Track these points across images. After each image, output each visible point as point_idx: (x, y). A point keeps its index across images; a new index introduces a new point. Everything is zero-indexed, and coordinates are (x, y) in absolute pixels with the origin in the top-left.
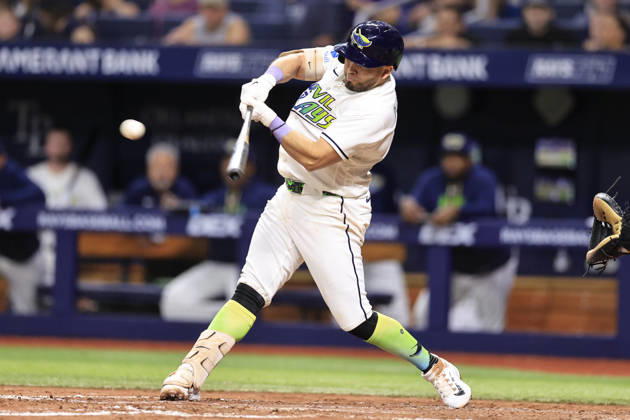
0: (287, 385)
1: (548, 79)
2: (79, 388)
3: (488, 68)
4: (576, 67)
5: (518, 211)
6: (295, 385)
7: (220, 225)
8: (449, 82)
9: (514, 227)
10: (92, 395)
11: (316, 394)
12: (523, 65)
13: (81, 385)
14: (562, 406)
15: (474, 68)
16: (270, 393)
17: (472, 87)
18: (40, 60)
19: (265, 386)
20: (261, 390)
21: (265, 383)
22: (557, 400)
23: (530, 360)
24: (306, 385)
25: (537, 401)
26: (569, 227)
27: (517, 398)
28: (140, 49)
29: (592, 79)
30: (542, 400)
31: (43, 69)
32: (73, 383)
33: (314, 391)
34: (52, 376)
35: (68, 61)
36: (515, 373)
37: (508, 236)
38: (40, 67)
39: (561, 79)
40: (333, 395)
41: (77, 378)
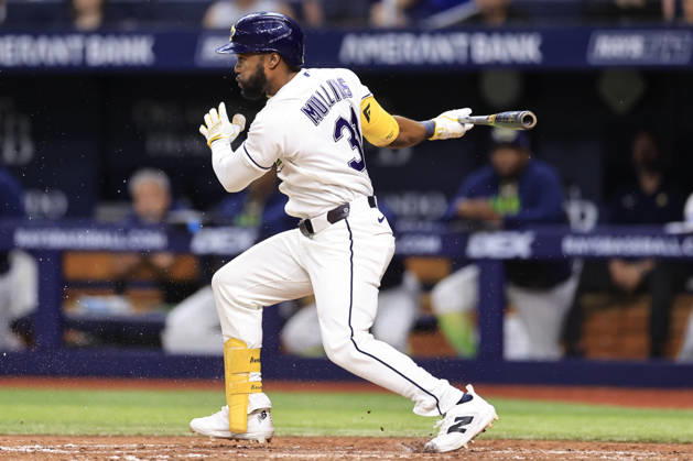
0: (315, 427)
1: (615, 59)
2: (70, 436)
3: (542, 48)
4: (647, 45)
5: (583, 216)
6: (325, 428)
7: (230, 241)
8: (496, 66)
9: (578, 235)
10: (86, 443)
11: (350, 438)
12: (585, 43)
13: (72, 433)
14: (641, 445)
15: (525, 49)
16: (296, 437)
17: (523, 71)
18: (13, 50)
19: (288, 429)
20: (284, 434)
21: (289, 426)
22: (635, 439)
23: (602, 392)
24: (338, 428)
25: (611, 441)
26: (643, 235)
27: (588, 438)
28: (130, 34)
29: (666, 59)
30: (618, 439)
31: (17, 62)
32: (62, 430)
33: (348, 435)
34: (37, 423)
35: (47, 51)
36: (584, 408)
37: (571, 246)
38: (13, 58)
39: (629, 59)
40: (369, 438)
41: (67, 424)
